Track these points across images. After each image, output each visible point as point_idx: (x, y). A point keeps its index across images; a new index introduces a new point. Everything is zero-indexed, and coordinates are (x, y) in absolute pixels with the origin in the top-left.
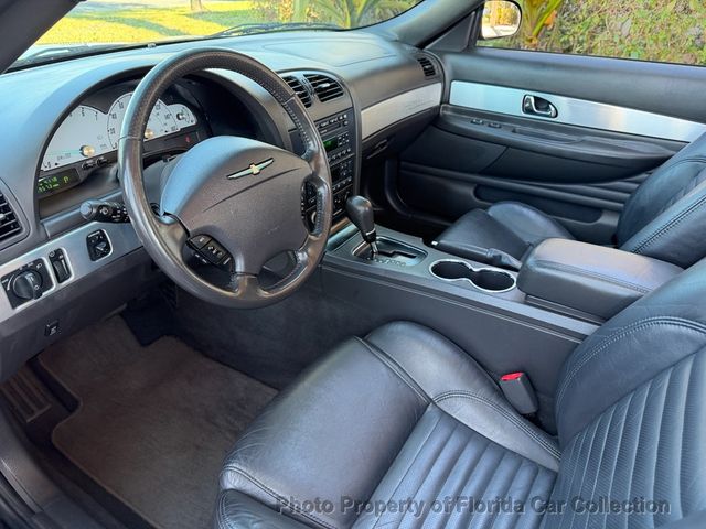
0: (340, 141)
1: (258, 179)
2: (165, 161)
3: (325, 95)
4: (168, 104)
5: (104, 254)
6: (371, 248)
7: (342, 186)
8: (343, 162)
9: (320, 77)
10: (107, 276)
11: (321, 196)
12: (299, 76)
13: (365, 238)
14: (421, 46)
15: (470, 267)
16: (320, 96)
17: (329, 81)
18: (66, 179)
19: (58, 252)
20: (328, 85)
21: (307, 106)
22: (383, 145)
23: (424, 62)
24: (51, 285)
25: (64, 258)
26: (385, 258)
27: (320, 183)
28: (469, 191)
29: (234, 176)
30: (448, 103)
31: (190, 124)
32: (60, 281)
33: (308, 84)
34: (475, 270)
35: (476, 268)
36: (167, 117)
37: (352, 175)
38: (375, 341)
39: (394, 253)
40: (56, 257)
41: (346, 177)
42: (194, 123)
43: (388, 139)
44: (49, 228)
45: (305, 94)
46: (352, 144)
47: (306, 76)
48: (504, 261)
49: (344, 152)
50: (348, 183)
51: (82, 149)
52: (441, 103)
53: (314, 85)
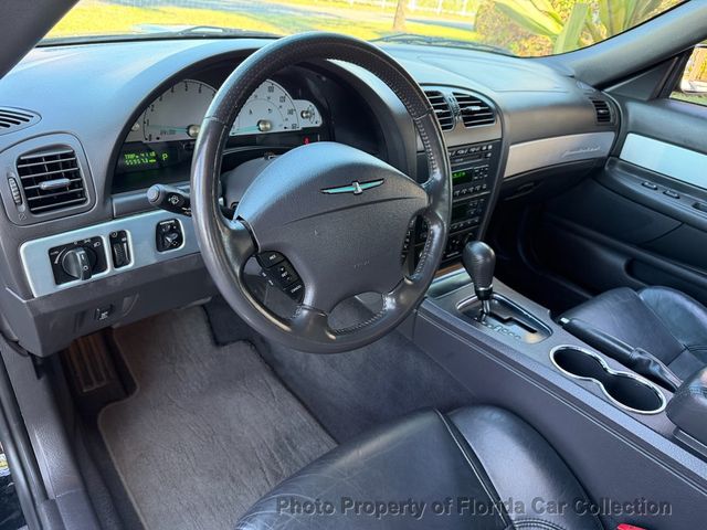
0: (476, 174)
1: (358, 200)
2: (267, 158)
3: (470, 118)
4: (295, 98)
5: (172, 247)
6: (482, 306)
7: (466, 226)
8: (473, 199)
9: (472, 98)
10: (173, 271)
11: (433, 236)
12: (447, 93)
13: (477, 293)
14: (600, 87)
15: (605, 365)
16: (465, 120)
17: (482, 104)
18: (165, 156)
19: (122, 234)
20: (478, 108)
21: (444, 128)
22: (530, 188)
23: (599, 105)
24: (105, 268)
25: (126, 242)
26: (497, 323)
27: (436, 219)
28: (620, 262)
29: (330, 191)
30: (618, 157)
31: (314, 125)
32: (116, 266)
33: (455, 103)
34: (611, 371)
35: (613, 367)
36: (291, 112)
37: (481, 215)
38: (459, 422)
39: (510, 320)
40: (117, 239)
41: (473, 216)
42: (318, 125)
43: (536, 182)
44: (117, 205)
45: (448, 114)
46: (490, 181)
47: (455, 94)
48: (654, 369)
49: (478, 188)
50: (473, 224)
51: (189, 128)
52: (610, 155)
53: (462, 106)
